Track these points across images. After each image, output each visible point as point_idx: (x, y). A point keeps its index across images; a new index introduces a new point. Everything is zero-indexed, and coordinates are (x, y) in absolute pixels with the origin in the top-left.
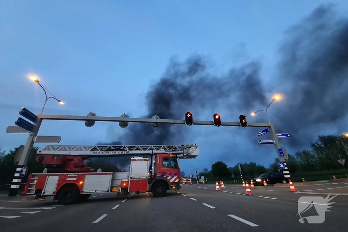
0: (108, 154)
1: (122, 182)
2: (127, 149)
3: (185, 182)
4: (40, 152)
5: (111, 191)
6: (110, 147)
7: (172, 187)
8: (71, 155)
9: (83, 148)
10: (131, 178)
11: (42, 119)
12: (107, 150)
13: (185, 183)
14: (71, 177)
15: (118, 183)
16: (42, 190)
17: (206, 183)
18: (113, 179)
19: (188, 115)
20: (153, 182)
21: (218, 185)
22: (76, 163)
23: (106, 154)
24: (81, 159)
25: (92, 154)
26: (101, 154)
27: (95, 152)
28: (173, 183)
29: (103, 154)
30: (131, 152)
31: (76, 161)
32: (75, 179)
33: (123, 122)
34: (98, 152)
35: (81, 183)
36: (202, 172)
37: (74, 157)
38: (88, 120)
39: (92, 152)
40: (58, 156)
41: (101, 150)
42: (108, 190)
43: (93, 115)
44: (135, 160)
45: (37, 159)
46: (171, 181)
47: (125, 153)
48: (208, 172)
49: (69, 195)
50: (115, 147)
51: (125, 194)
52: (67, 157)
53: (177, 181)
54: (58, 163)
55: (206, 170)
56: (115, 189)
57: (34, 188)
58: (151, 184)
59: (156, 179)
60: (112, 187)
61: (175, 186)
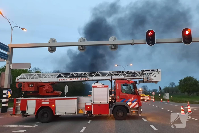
0: (71, 81)
1: (86, 106)
2: (88, 75)
3: (148, 98)
4: (18, 80)
5: (78, 113)
6: (73, 74)
7: (133, 111)
8: (41, 82)
9: (50, 76)
10: (94, 102)
11: (12, 48)
12: (70, 77)
13: (147, 100)
14: (45, 101)
15: (83, 106)
16: (25, 111)
17: (171, 100)
18: (79, 103)
19: (150, 34)
20: (113, 106)
21: (183, 110)
22: (47, 90)
23: (70, 81)
24: (50, 86)
25: (58, 81)
26: (65, 81)
27: (61, 78)
28: (133, 108)
29: (67, 81)
30: (91, 78)
31: (46, 87)
32: (48, 103)
33: (82, 46)
34: (63, 79)
35: (53, 106)
36: (168, 86)
37: (44, 84)
38: (50, 47)
39: (58, 79)
40: (32, 83)
41: (65, 77)
42: (75, 113)
43: (54, 41)
44: (96, 87)
45: (17, 86)
46: (131, 107)
47: (87, 79)
48: (174, 87)
49: (46, 115)
50: (77, 74)
51: (90, 116)
52: (39, 84)
53: (137, 106)
54: (33, 90)
55: (172, 84)
56: (80, 111)
57: (19, 109)
58: (112, 109)
59: (116, 104)
60: (78, 110)
61: (135, 111)
